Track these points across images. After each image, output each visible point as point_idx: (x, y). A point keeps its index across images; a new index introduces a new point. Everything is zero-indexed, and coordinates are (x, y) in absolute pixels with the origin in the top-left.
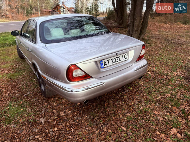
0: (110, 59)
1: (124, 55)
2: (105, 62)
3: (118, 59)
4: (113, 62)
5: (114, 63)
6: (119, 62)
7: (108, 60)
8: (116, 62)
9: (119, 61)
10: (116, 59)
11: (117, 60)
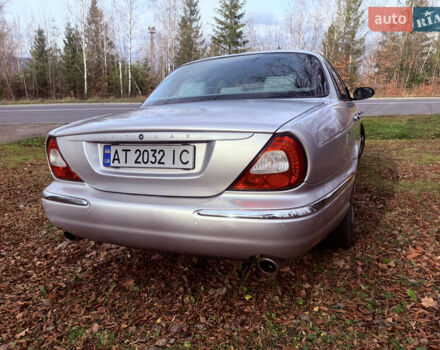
0: (133, 148)
1: (179, 149)
2: (116, 152)
3: (158, 157)
4: (140, 160)
5: (142, 165)
6: (156, 165)
7: (126, 151)
8: (149, 165)
11: (152, 160)
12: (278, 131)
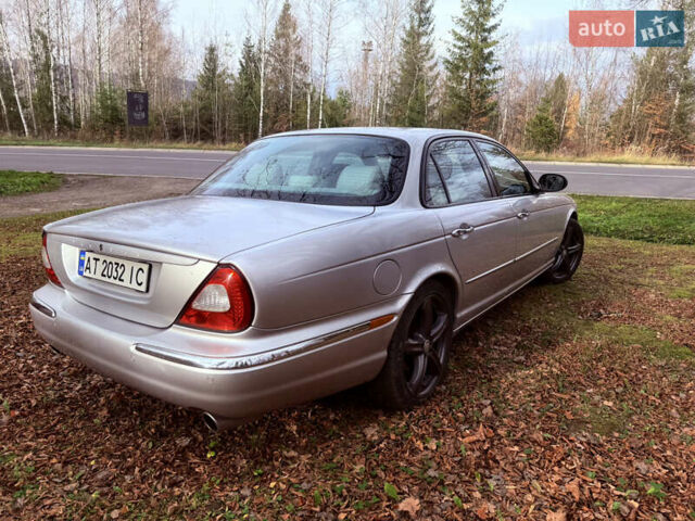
0: (102, 258)
1: (137, 266)
2: (89, 260)
3: (120, 271)
4: (105, 273)
5: (106, 279)
6: (117, 282)
7: (97, 260)
8: (112, 280)
9: (120, 280)
10: (115, 266)
11: (115, 274)
12: (223, 262)
